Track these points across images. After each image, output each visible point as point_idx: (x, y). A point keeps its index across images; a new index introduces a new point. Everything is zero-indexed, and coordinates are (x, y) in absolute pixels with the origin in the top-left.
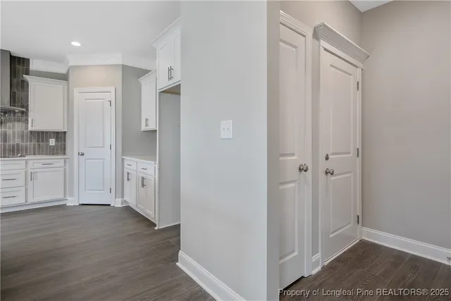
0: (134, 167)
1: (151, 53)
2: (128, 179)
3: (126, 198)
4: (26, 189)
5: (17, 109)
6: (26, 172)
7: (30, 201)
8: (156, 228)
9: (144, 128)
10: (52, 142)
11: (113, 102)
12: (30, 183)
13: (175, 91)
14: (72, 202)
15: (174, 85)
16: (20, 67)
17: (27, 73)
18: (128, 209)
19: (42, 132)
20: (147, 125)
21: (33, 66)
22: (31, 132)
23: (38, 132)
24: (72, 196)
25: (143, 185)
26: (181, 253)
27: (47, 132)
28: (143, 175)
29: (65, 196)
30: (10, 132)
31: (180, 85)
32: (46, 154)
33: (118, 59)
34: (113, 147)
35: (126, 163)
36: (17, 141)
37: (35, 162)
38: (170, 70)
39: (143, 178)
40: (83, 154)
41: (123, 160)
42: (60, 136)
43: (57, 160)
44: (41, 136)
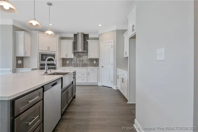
0: (120, 73)
1: (126, 22)
2: (118, 78)
3: (117, 86)
4: (87, 78)
5: (85, 51)
6: (87, 72)
7: (88, 82)
8: (128, 103)
9: (125, 56)
10: (95, 62)
11: (113, 46)
12: (88, 76)
13: (134, 37)
14: (100, 84)
15: (134, 35)
16: (86, 38)
17: (88, 39)
18: (118, 91)
19: (92, 59)
20: (126, 55)
21: (90, 37)
22: (89, 59)
23: (91, 59)
24: (99, 82)
25: (123, 82)
26: (136, 120)
27: (93, 59)
28: (123, 77)
29: (98, 82)
30: (84, 59)
31: (136, 34)
32: (93, 66)
33: (115, 28)
34: (113, 65)
35: (118, 71)
36: (86, 62)
37: (90, 69)
38: (133, 26)
39: (123, 79)
40: (103, 67)
41: (117, 70)
42: (97, 60)
43: (95, 69)
44: (92, 60)
